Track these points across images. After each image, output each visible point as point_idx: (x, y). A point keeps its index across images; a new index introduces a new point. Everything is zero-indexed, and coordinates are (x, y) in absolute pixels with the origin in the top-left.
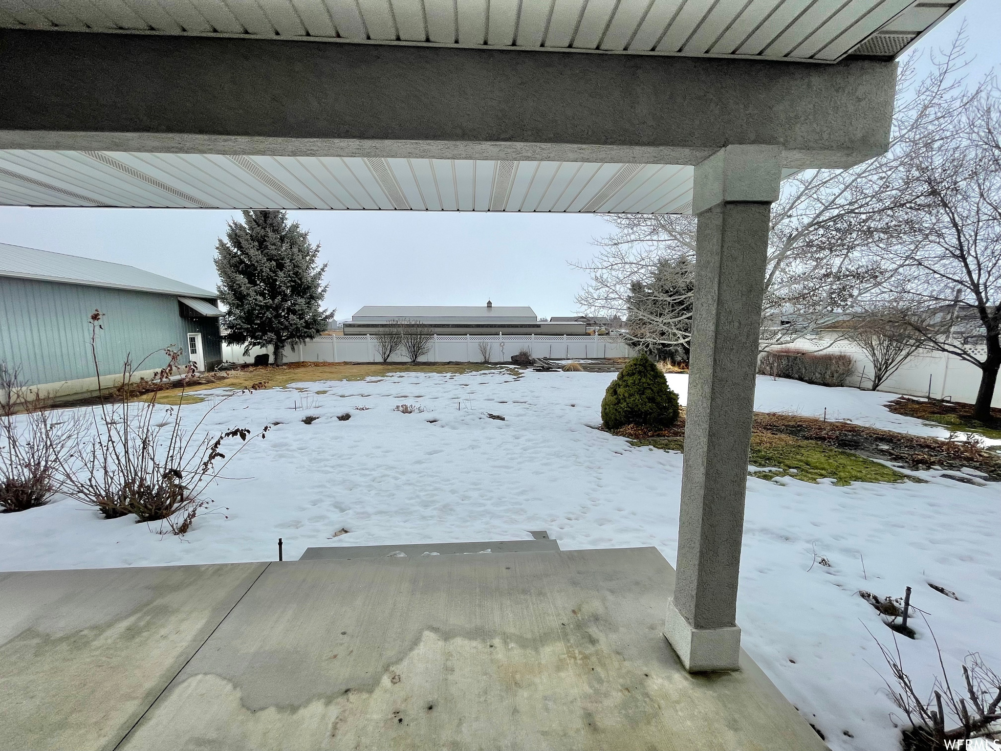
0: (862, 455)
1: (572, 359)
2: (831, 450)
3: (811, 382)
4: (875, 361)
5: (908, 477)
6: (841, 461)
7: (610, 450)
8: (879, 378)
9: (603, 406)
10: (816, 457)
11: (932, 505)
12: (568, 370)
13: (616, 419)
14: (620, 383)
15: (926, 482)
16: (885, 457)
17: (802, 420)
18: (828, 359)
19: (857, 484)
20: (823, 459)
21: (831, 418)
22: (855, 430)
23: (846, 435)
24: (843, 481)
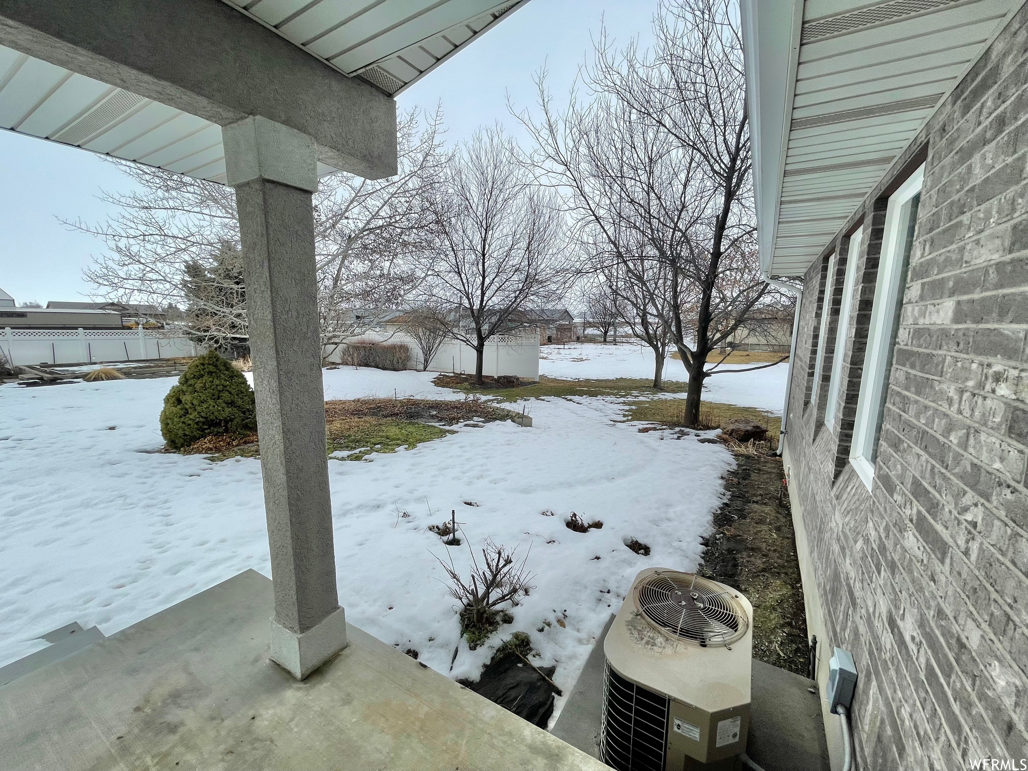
0: (421, 421)
1: (101, 363)
2: (402, 423)
3: (384, 369)
4: (423, 348)
5: (448, 431)
6: (410, 430)
7: (181, 474)
8: (426, 361)
9: (162, 421)
10: (393, 431)
11: (461, 447)
12: (95, 379)
13: (185, 435)
14: (184, 388)
15: (457, 432)
16: (435, 421)
17: (381, 401)
18: (393, 348)
19: (420, 445)
20: (398, 431)
21: (401, 397)
22: (415, 403)
23: (411, 408)
24: (412, 445)
